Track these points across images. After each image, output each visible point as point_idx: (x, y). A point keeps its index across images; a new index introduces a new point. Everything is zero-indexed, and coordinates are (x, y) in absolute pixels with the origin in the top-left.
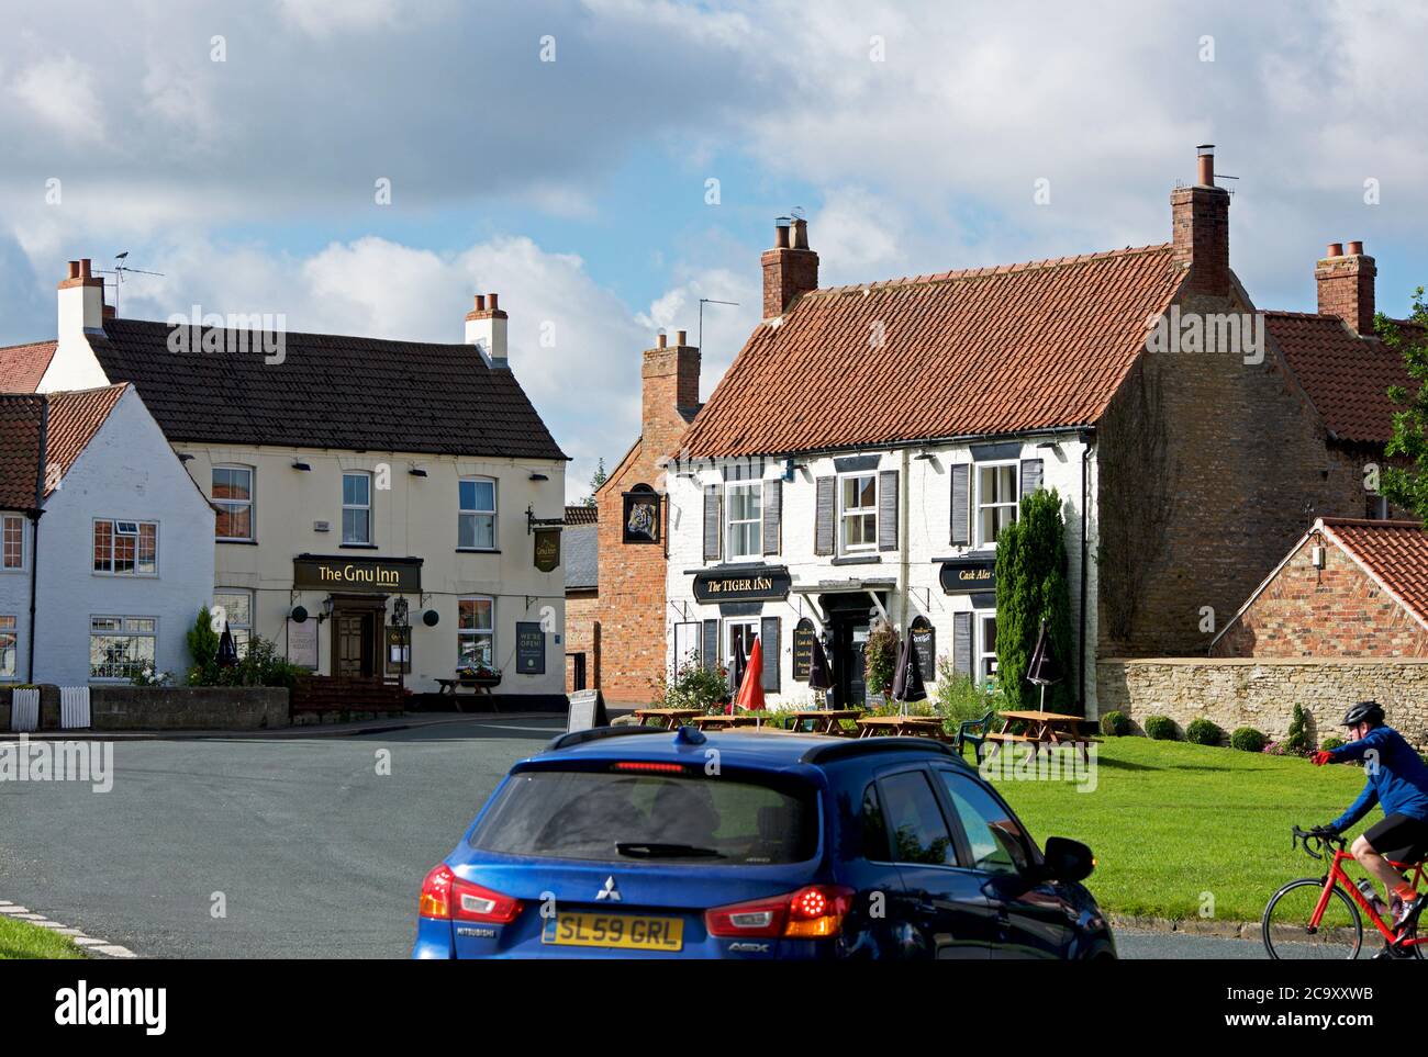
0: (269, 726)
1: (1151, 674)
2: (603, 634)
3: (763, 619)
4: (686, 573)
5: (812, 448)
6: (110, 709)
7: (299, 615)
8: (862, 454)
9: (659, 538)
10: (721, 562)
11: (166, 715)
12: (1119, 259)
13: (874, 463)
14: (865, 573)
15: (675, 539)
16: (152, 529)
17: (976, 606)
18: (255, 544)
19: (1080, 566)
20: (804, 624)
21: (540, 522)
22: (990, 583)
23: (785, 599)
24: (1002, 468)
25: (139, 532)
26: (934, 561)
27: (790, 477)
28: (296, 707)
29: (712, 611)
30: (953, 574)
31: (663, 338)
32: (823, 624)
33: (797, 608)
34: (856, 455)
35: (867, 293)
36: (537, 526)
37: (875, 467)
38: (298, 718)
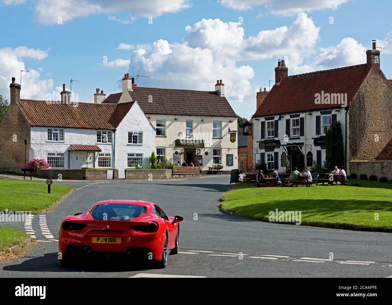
0: (167, 178)
1: (362, 164)
2: (249, 157)
3: (274, 152)
4: (257, 142)
5: (285, 112)
6: (130, 174)
7: (176, 153)
8: (296, 114)
9: (251, 134)
10: (265, 139)
11: (142, 176)
12: (355, 67)
13: (298, 116)
14: (297, 141)
15: (254, 135)
16: (141, 134)
17: (322, 149)
18: (166, 137)
19: (345, 139)
20: (283, 153)
21: (232, 131)
22: (324, 143)
23: (279, 148)
24: (327, 116)
25: (138, 135)
26: (312, 138)
27: (280, 119)
28: (173, 174)
29: (263, 151)
30: (317, 142)
31: (261, 90)
32: (288, 153)
33: (282, 150)
34: (294, 114)
35: (298, 77)
36: (231, 132)
37: (299, 117)
38: (174, 176)
